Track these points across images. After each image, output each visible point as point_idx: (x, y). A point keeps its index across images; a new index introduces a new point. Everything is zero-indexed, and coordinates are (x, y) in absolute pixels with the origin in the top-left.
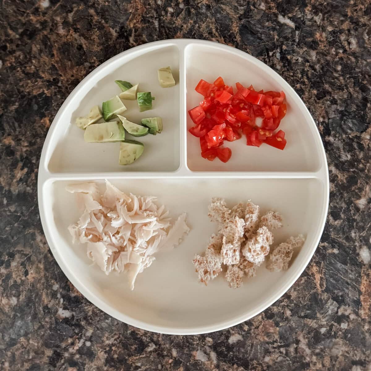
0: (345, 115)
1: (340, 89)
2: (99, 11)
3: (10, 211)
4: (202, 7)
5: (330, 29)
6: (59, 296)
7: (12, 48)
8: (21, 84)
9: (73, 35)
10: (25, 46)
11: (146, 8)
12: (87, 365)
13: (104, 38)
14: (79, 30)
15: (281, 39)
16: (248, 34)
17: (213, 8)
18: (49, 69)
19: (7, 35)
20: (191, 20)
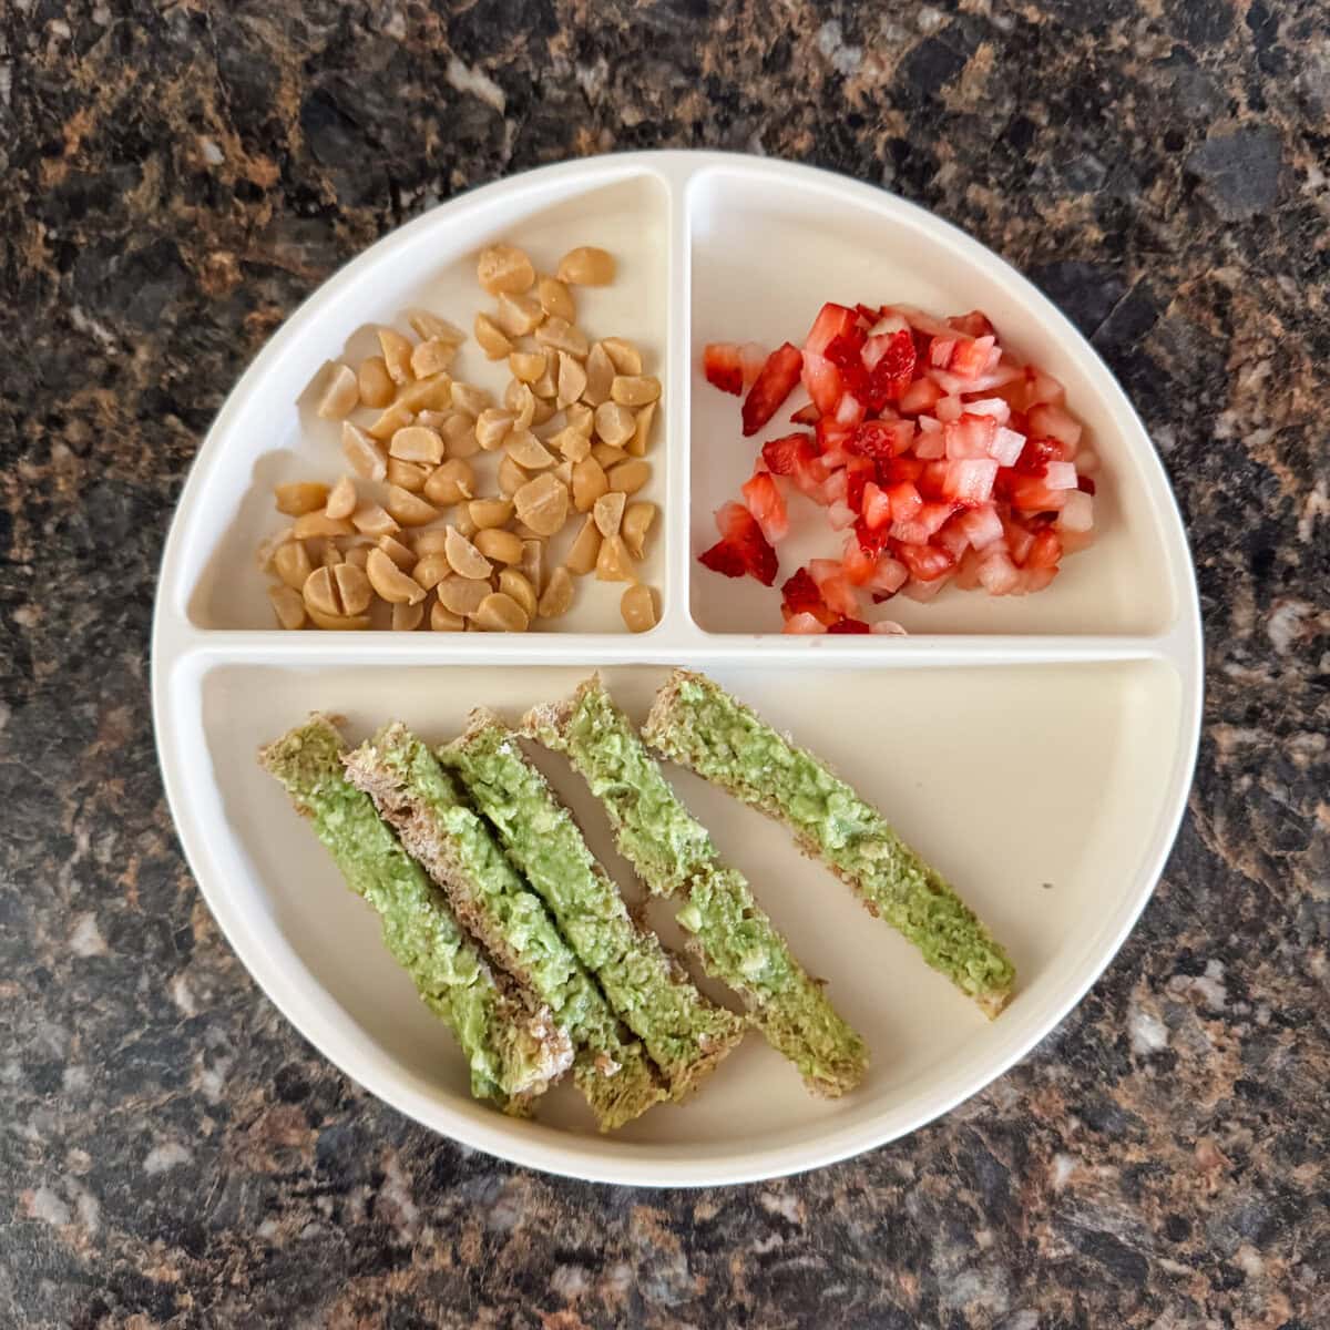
4: (175, 23)
16: (332, 123)
20: (132, 66)
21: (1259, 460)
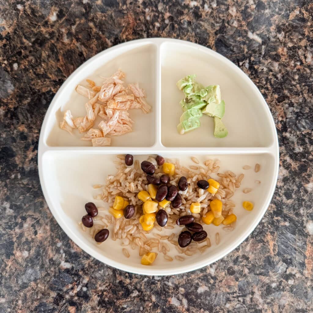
0: (300, 116)
1: (296, 95)
2: (97, 24)
3: (23, 184)
5: (290, 45)
6: (62, 251)
7: (26, 54)
8: (33, 83)
9: (76, 44)
10: (36, 52)
11: (137, 23)
12: (83, 305)
13: (101, 47)
14: (80, 40)
15: (250, 52)
17: (193, 23)
18: (55, 72)
19: (22, 43)
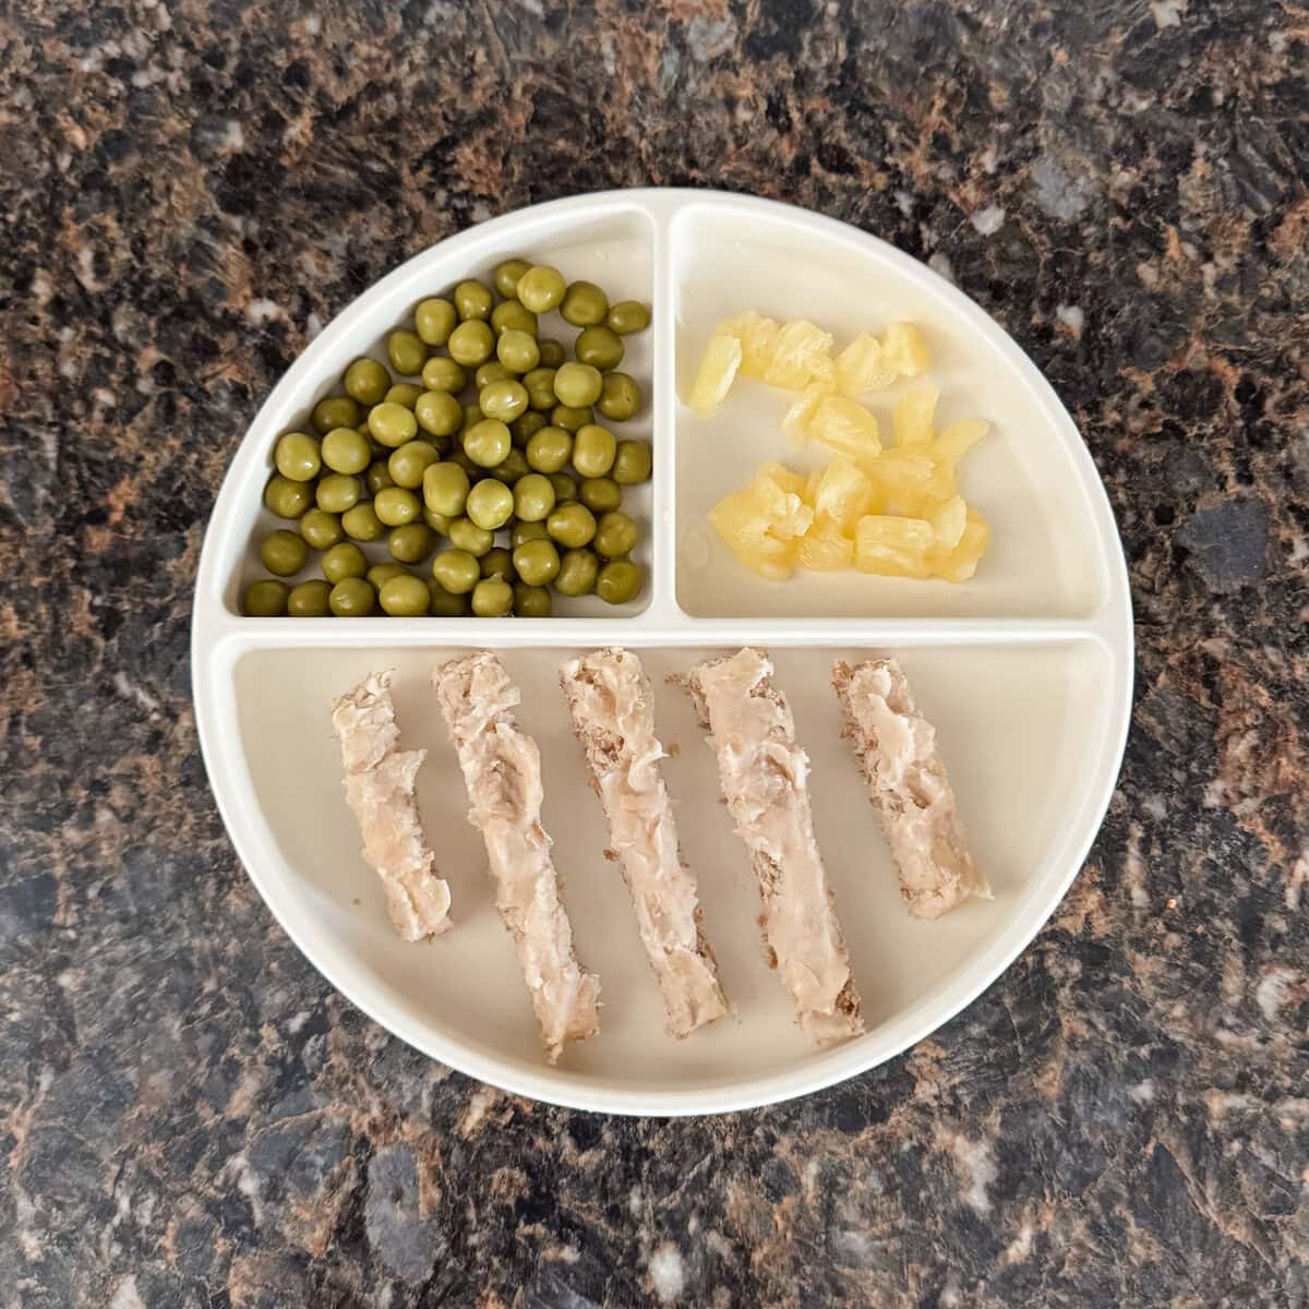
21: (1247, 829)
